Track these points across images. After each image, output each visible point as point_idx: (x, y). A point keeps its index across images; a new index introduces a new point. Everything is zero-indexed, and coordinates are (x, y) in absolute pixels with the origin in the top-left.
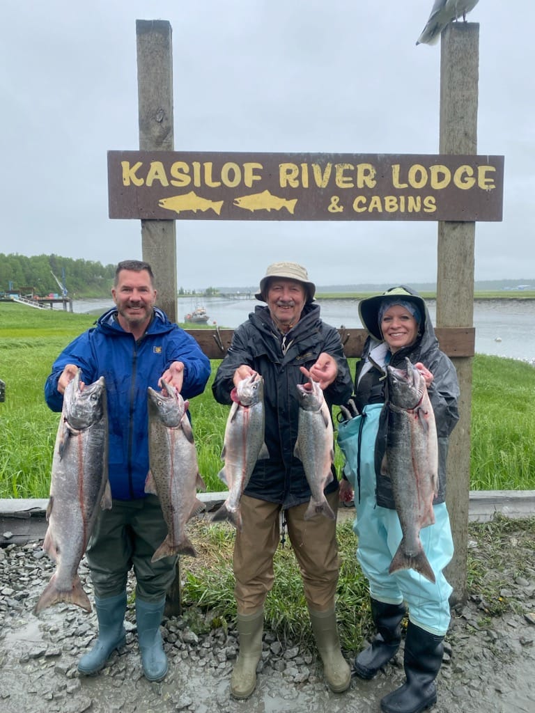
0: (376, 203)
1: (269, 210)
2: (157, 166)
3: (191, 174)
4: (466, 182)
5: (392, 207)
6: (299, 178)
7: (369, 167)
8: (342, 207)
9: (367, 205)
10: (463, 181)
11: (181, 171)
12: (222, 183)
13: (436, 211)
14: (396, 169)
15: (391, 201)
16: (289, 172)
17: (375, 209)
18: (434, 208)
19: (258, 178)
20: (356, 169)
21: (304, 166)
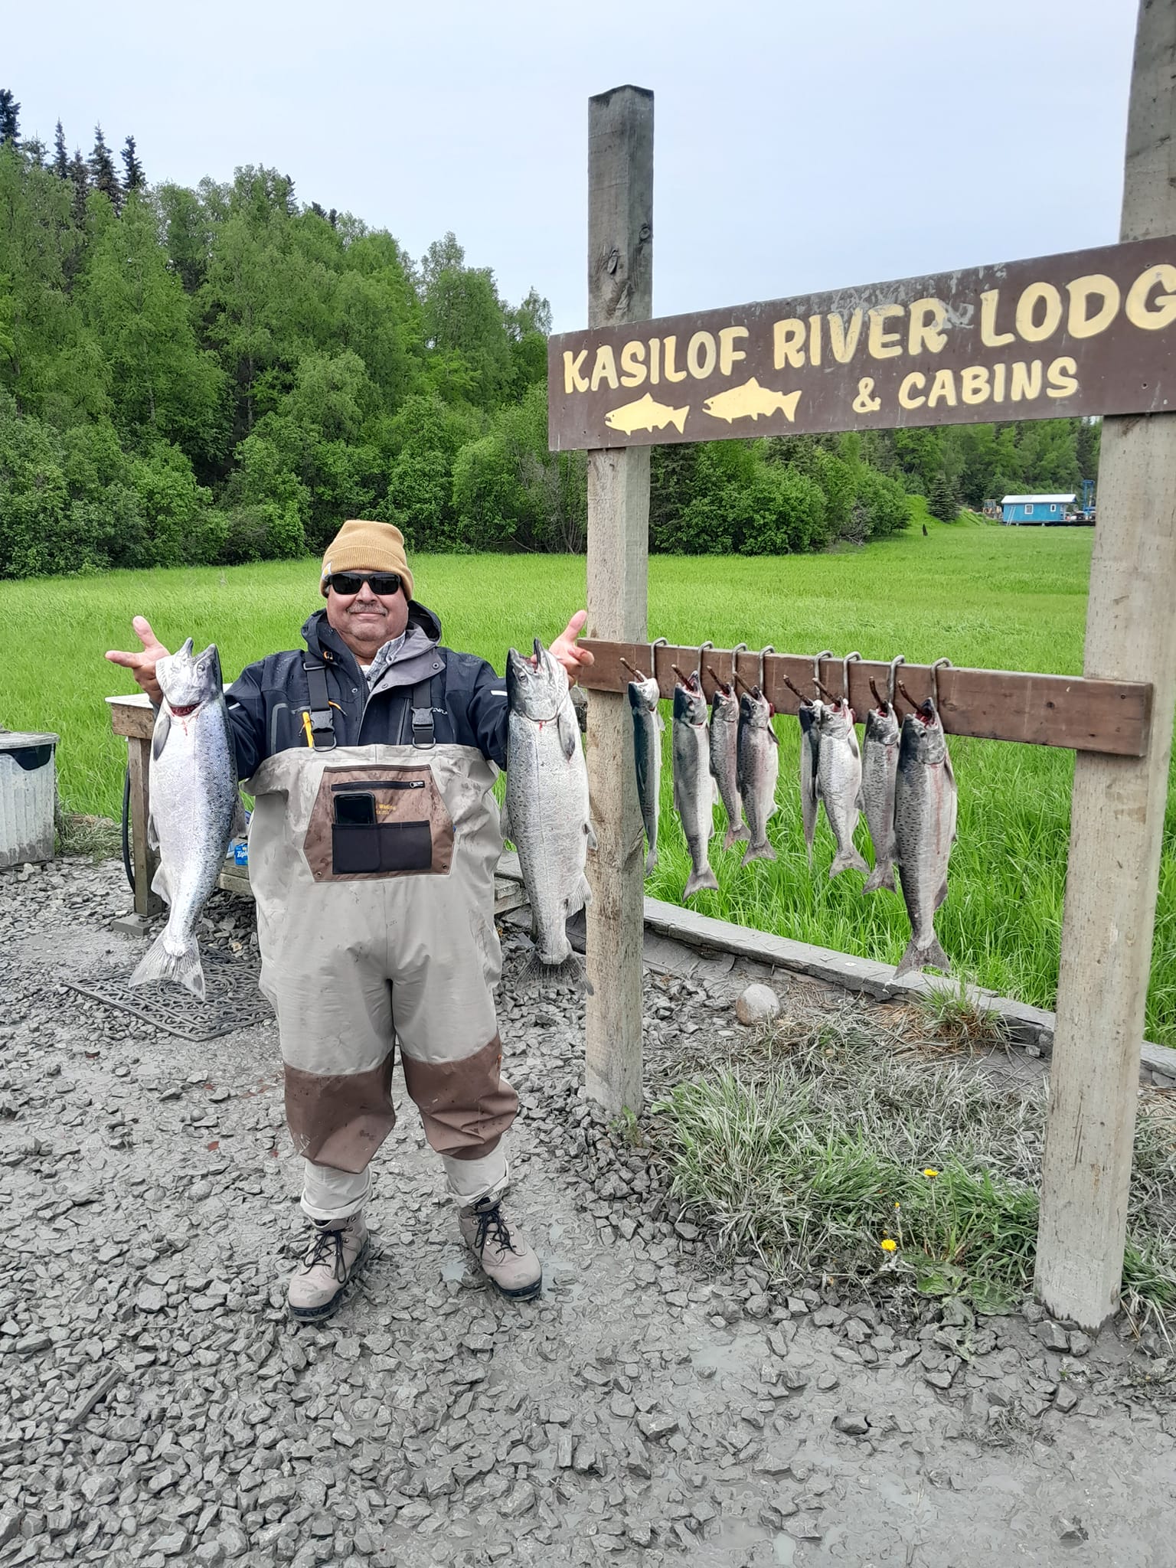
0: (943, 387)
1: (755, 418)
2: (605, 353)
3: (647, 362)
4: (1158, 309)
5: (976, 391)
6: (805, 348)
7: (933, 304)
8: (878, 400)
9: (926, 392)
10: (1151, 306)
11: (634, 358)
12: (689, 373)
13: (1078, 392)
14: (990, 300)
15: (976, 377)
16: (790, 336)
17: (942, 399)
18: (1072, 386)
19: (741, 355)
20: (908, 314)
21: (815, 321)
